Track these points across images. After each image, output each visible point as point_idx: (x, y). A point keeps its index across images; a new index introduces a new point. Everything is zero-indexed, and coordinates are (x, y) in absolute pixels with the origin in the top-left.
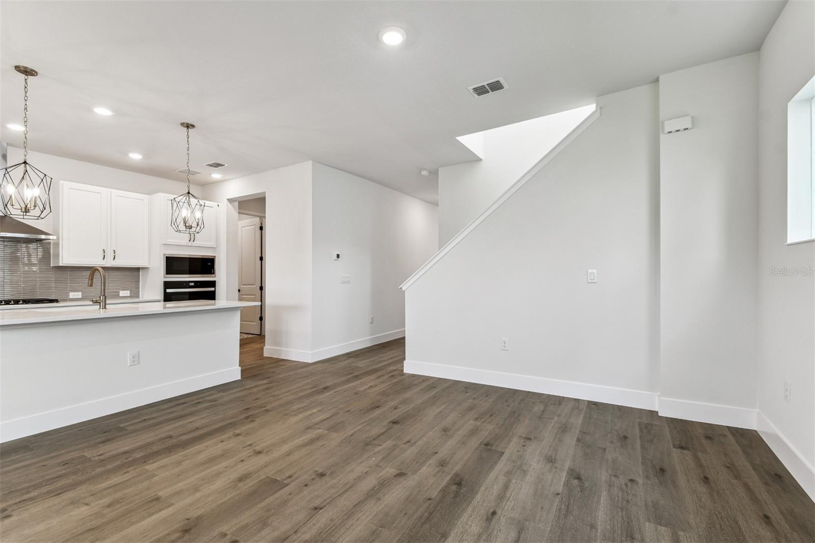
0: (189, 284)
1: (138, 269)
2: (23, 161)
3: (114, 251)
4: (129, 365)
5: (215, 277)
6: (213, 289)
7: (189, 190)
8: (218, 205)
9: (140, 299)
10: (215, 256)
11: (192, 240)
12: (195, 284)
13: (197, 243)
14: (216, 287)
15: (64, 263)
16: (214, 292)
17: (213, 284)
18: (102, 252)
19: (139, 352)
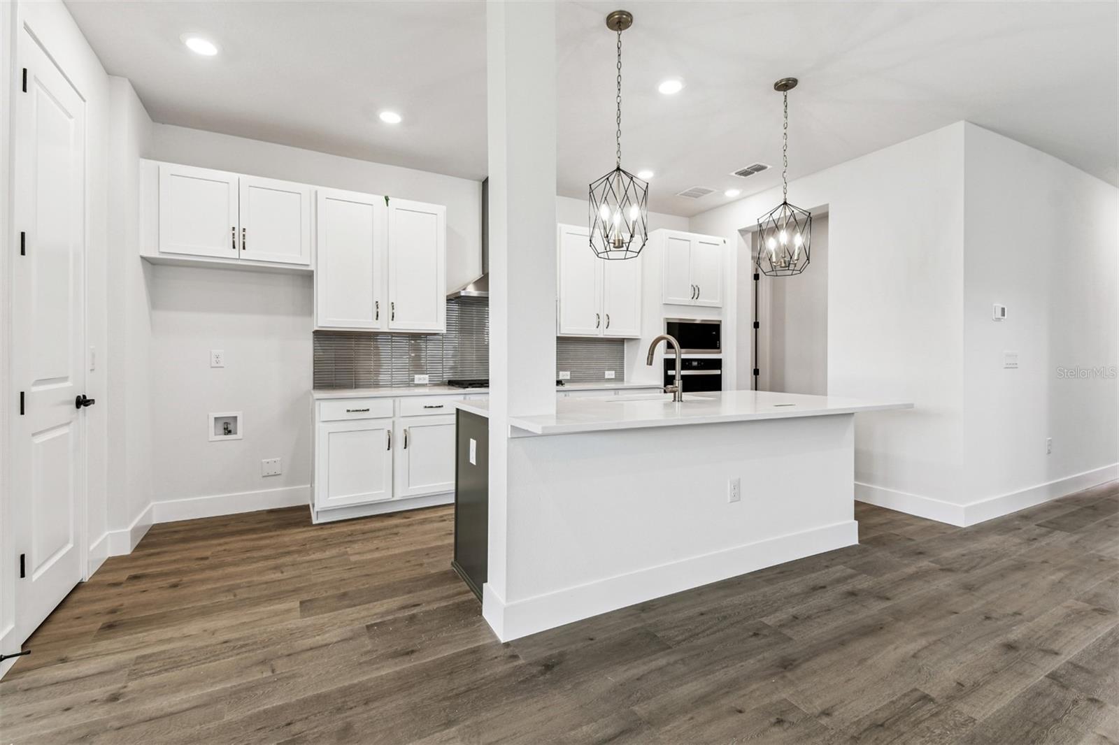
0: (691, 364)
1: (621, 341)
2: (615, 168)
3: (607, 315)
4: (729, 501)
5: (720, 352)
6: (718, 372)
7: (786, 199)
8: (725, 242)
9: (625, 385)
10: (721, 321)
11: (696, 296)
12: (698, 364)
13: (701, 301)
14: (723, 369)
15: (562, 332)
16: (719, 377)
17: (717, 364)
18: (596, 317)
19: (739, 479)
